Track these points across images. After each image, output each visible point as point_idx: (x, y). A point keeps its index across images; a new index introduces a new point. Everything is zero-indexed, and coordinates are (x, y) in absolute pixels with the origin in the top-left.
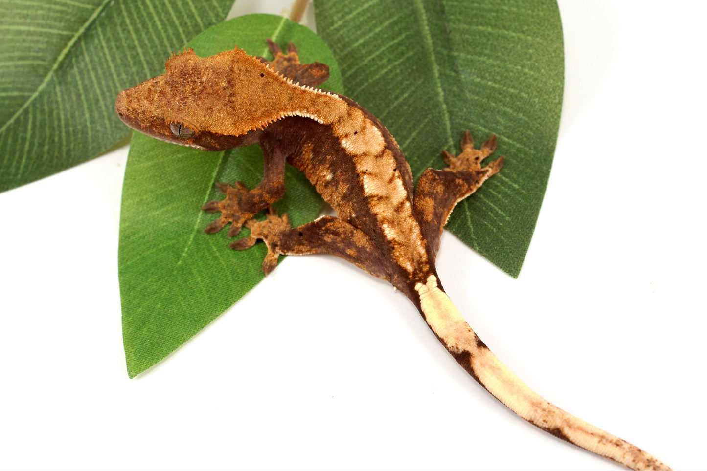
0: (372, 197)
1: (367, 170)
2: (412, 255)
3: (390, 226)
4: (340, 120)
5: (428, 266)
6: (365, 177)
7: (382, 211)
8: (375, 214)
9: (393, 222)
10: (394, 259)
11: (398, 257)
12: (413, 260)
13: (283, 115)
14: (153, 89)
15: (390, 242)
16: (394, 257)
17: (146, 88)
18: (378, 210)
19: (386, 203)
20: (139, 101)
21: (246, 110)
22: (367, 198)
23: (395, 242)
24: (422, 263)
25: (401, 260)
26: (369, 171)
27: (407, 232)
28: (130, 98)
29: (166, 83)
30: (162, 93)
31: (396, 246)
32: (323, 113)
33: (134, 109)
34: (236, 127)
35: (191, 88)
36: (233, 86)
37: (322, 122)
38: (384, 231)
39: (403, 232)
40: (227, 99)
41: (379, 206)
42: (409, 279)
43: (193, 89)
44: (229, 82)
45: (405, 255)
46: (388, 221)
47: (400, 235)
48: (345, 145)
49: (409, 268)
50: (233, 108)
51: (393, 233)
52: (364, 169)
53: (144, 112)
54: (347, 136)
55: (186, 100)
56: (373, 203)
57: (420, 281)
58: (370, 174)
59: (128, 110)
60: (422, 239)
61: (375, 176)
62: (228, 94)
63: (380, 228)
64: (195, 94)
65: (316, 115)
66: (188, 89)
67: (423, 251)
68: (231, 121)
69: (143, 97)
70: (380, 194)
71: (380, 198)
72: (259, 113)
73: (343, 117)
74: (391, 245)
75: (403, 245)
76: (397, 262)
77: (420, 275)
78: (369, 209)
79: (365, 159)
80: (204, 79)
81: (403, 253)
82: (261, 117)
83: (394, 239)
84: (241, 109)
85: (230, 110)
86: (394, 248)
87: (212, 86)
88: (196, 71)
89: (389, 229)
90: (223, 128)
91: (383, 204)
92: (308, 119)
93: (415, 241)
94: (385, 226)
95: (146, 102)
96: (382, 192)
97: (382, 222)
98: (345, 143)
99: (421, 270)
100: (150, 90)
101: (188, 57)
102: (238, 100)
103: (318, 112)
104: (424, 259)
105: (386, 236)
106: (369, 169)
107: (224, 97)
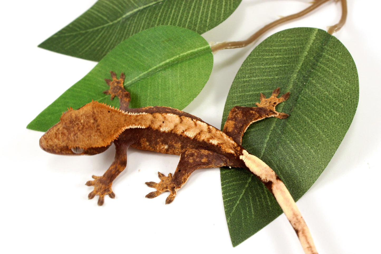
0: (195, 137)
1: (183, 130)
2: (230, 146)
3: (213, 139)
4: (152, 122)
5: (239, 147)
6: (185, 133)
7: (204, 137)
8: (203, 141)
9: (212, 137)
10: (224, 152)
11: (224, 150)
12: (232, 148)
13: (124, 129)
14: (57, 133)
15: (217, 146)
16: (223, 151)
17: (54, 133)
18: (203, 138)
19: (203, 133)
20: (52, 140)
21: (107, 132)
22: (194, 139)
23: (219, 144)
24: (236, 147)
25: (227, 150)
26: (184, 130)
27: (221, 137)
28: (47, 140)
29: (63, 128)
30: (63, 134)
31: (221, 146)
32: (143, 123)
33: (50, 145)
34: (104, 142)
35: (77, 127)
36: (97, 121)
37: (144, 128)
38: (212, 143)
39: (219, 139)
40: (96, 128)
41: (202, 136)
42: (235, 156)
43: (78, 128)
44: (94, 119)
45: (227, 147)
46: (210, 138)
47: (219, 140)
48: (163, 130)
49: (233, 152)
50: (100, 132)
51: (216, 141)
52: (181, 131)
53: (56, 145)
54: (160, 126)
55: (77, 135)
56: (199, 137)
57: (240, 155)
58: (186, 130)
59: (48, 146)
60: (229, 137)
61: (189, 129)
62: (96, 126)
63: (209, 143)
64: (80, 130)
65: (140, 125)
66: (76, 128)
67: (233, 142)
68: (101, 139)
69: (53, 138)
70: (198, 132)
71: (199, 134)
72: (113, 132)
73: (152, 120)
74: (219, 146)
75: (223, 143)
76: (226, 152)
77: (238, 153)
78: (199, 141)
79: (177, 128)
80: (82, 121)
81: (226, 147)
82: (114, 133)
83: (218, 143)
84: (104, 132)
85: (99, 134)
86: (220, 147)
87: (87, 124)
88: (77, 118)
89: (213, 141)
90: (98, 144)
91: (203, 134)
92: (137, 129)
93: (227, 140)
94: (211, 141)
95: (56, 140)
96: (198, 131)
97: (209, 141)
98: (162, 130)
99: (237, 150)
100: (56, 134)
101: (71, 112)
102: (101, 127)
103: (140, 124)
104: (236, 145)
105: (214, 144)
106: (183, 129)
107: (94, 128)
